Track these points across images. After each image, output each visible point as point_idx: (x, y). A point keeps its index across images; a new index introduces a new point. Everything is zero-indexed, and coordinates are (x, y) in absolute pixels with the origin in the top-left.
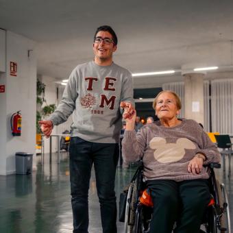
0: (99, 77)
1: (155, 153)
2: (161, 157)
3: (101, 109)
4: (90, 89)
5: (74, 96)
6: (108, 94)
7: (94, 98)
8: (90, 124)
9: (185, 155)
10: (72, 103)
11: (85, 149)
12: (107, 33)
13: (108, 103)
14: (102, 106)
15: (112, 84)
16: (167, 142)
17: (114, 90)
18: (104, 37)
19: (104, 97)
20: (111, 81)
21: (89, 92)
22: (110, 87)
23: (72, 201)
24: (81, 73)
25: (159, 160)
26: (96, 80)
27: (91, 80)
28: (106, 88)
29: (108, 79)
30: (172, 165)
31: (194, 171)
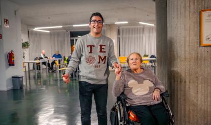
0: (95, 45)
1: (133, 90)
2: (137, 92)
3: (99, 64)
4: (91, 52)
5: (79, 56)
6: (102, 55)
7: (94, 58)
8: (94, 74)
9: (150, 90)
10: (78, 60)
11: (90, 89)
12: (99, 17)
13: (102, 60)
14: (99, 63)
15: (104, 49)
16: (138, 83)
17: (105, 52)
18: (98, 20)
19: (100, 57)
20: (103, 47)
21: (90, 54)
22: (103, 50)
23: (82, 117)
24: (84, 42)
25: (136, 94)
26: (94, 46)
27: (91, 47)
28: (101, 51)
29: (101, 46)
30: (144, 96)
31: (156, 99)
